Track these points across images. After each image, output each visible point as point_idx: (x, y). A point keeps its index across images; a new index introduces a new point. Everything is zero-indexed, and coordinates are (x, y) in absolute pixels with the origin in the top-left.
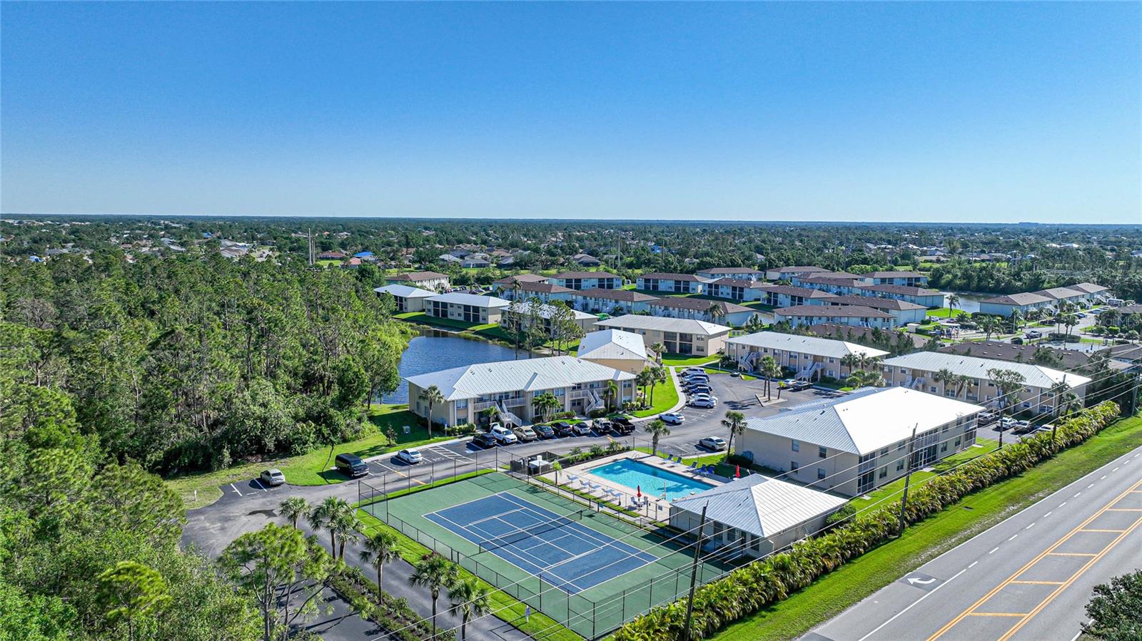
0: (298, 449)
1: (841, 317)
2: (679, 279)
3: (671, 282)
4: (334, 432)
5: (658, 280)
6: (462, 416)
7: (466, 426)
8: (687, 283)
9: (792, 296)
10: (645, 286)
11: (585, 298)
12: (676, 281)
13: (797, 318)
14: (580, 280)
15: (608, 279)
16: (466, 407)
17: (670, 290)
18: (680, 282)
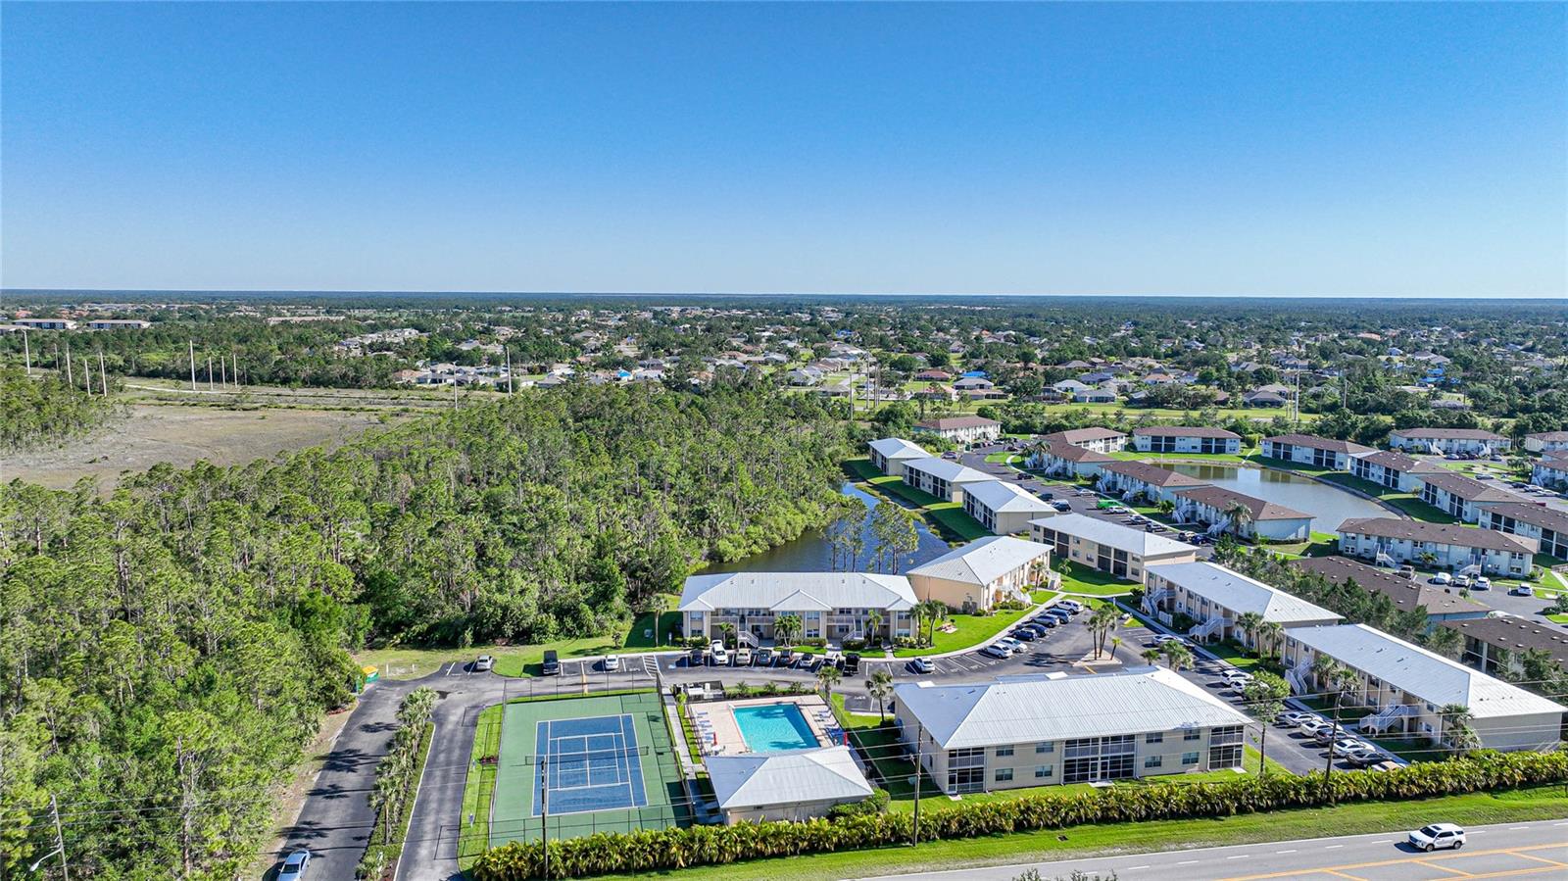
0: (536, 639)
1: (1436, 543)
2: (1322, 447)
3: (1309, 449)
4: (580, 627)
5: (1291, 446)
6: (697, 627)
7: (699, 638)
8: (1332, 453)
9: (1452, 495)
10: (1274, 452)
11: (1114, 474)
12: (1316, 449)
13: (1364, 537)
14: (1174, 438)
15: (1217, 439)
16: (701, 619)
17: (1307, 462)
18: (1323, 451)
